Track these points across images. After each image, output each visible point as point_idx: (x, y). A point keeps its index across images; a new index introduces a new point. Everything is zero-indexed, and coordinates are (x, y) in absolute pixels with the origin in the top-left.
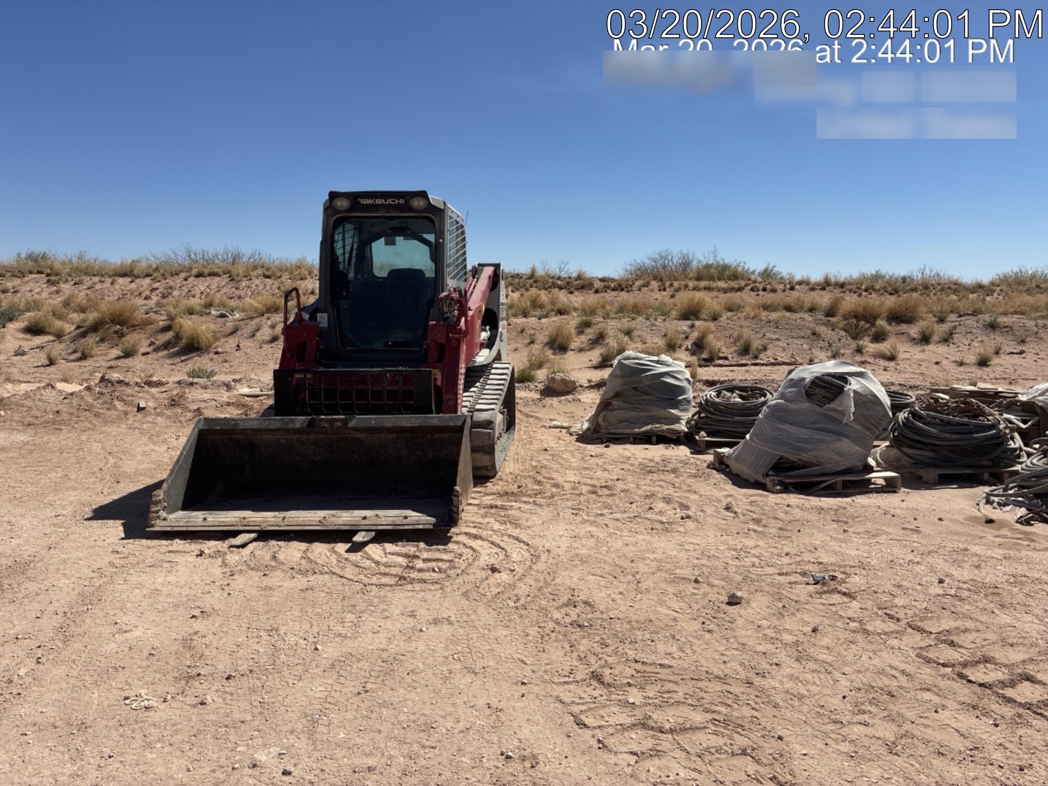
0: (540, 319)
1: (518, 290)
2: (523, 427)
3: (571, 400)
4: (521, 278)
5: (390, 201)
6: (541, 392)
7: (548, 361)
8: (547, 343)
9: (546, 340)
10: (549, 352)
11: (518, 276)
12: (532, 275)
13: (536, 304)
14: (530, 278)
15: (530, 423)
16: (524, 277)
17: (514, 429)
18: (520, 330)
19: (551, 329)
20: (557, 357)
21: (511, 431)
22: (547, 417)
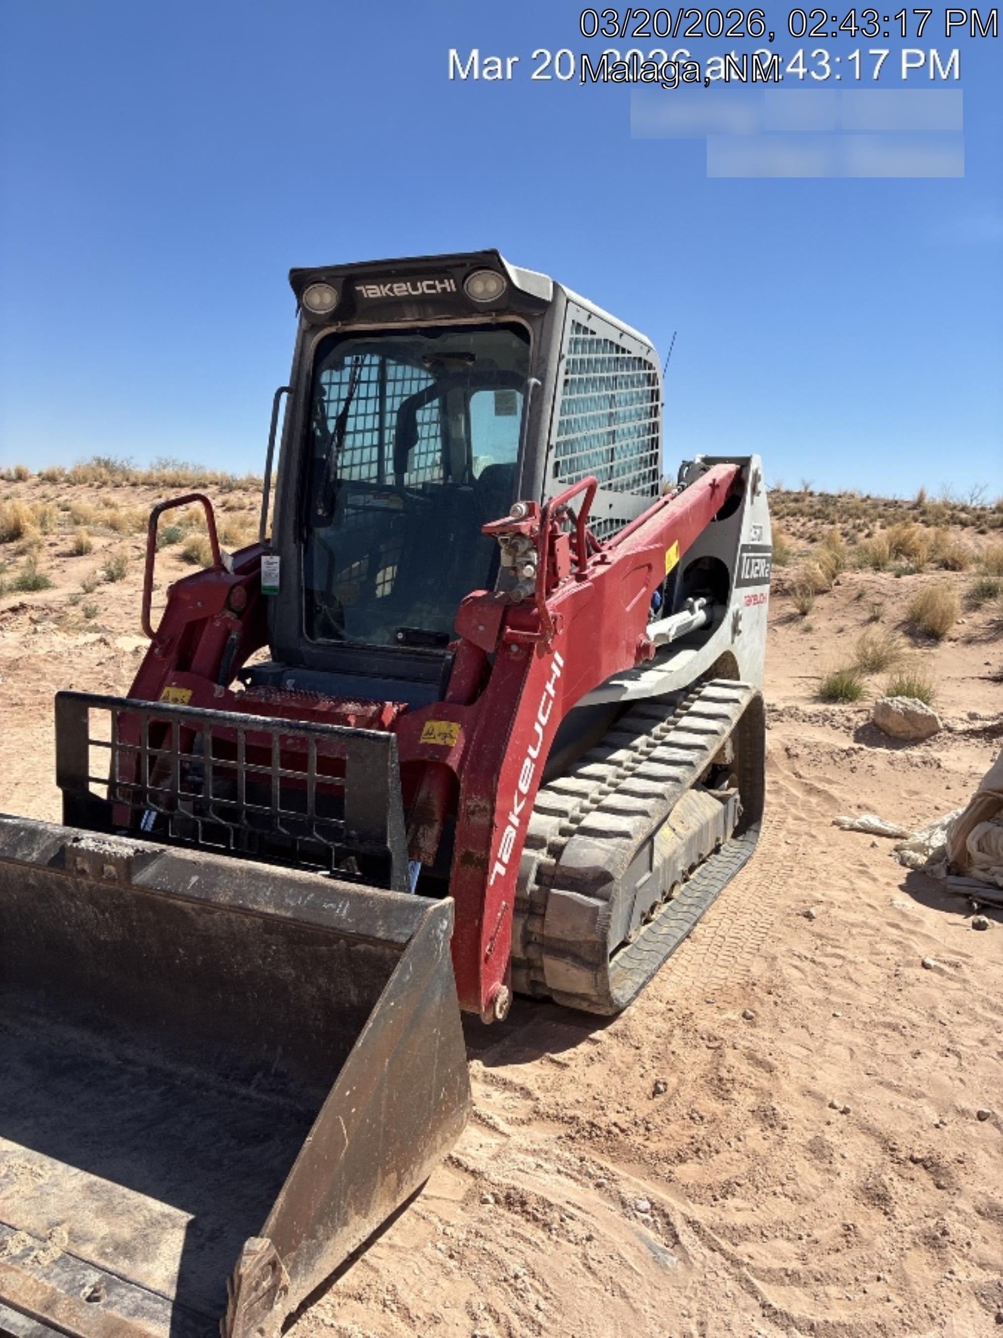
0: (898, 576)
1: (890, 524)
2: (790, 820)
3: (917, 760)
4: (900, 507)
5: (423, 287)
6: (857, 732)
7: (895, 658)
8: (904, 623)
9: (903, 617)
10: (903, 641)
11: (895, 504)
12: (918, 504)
13: (900, 549)
14: (914, 507)
15: (810, 811)
16: (906, 506)
17: (757, 832)
18: (855, 594)
19: (914, 596)
20: (918, 651)
21: (750, 834)
22: (853, 799)
